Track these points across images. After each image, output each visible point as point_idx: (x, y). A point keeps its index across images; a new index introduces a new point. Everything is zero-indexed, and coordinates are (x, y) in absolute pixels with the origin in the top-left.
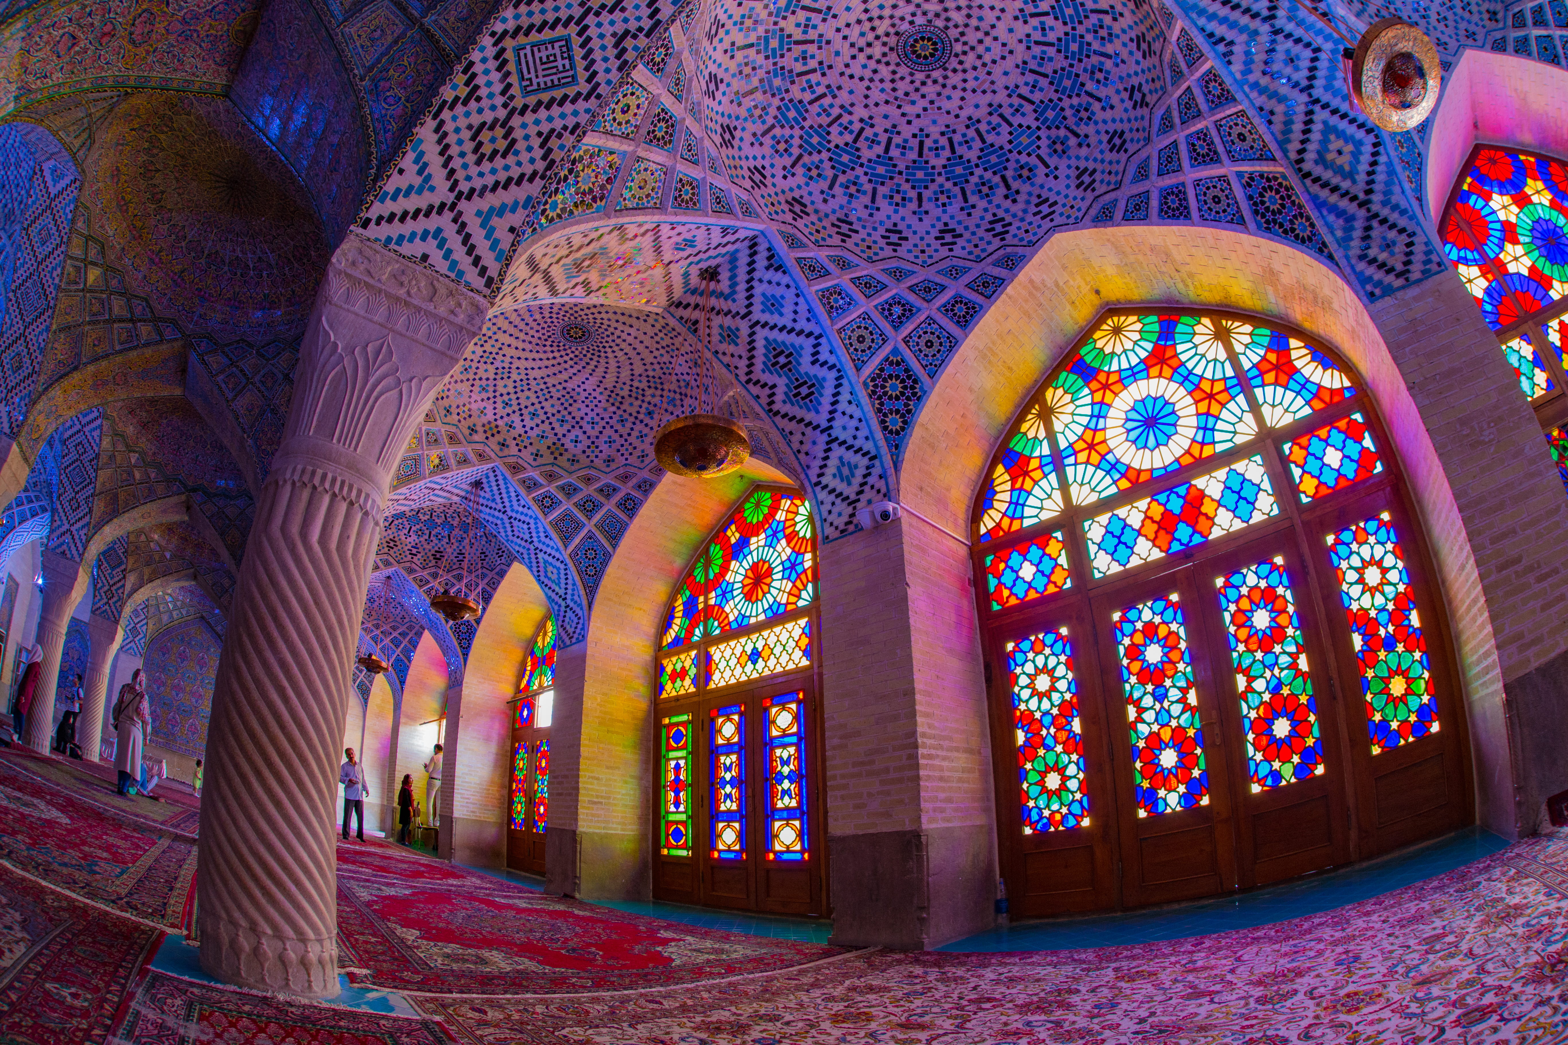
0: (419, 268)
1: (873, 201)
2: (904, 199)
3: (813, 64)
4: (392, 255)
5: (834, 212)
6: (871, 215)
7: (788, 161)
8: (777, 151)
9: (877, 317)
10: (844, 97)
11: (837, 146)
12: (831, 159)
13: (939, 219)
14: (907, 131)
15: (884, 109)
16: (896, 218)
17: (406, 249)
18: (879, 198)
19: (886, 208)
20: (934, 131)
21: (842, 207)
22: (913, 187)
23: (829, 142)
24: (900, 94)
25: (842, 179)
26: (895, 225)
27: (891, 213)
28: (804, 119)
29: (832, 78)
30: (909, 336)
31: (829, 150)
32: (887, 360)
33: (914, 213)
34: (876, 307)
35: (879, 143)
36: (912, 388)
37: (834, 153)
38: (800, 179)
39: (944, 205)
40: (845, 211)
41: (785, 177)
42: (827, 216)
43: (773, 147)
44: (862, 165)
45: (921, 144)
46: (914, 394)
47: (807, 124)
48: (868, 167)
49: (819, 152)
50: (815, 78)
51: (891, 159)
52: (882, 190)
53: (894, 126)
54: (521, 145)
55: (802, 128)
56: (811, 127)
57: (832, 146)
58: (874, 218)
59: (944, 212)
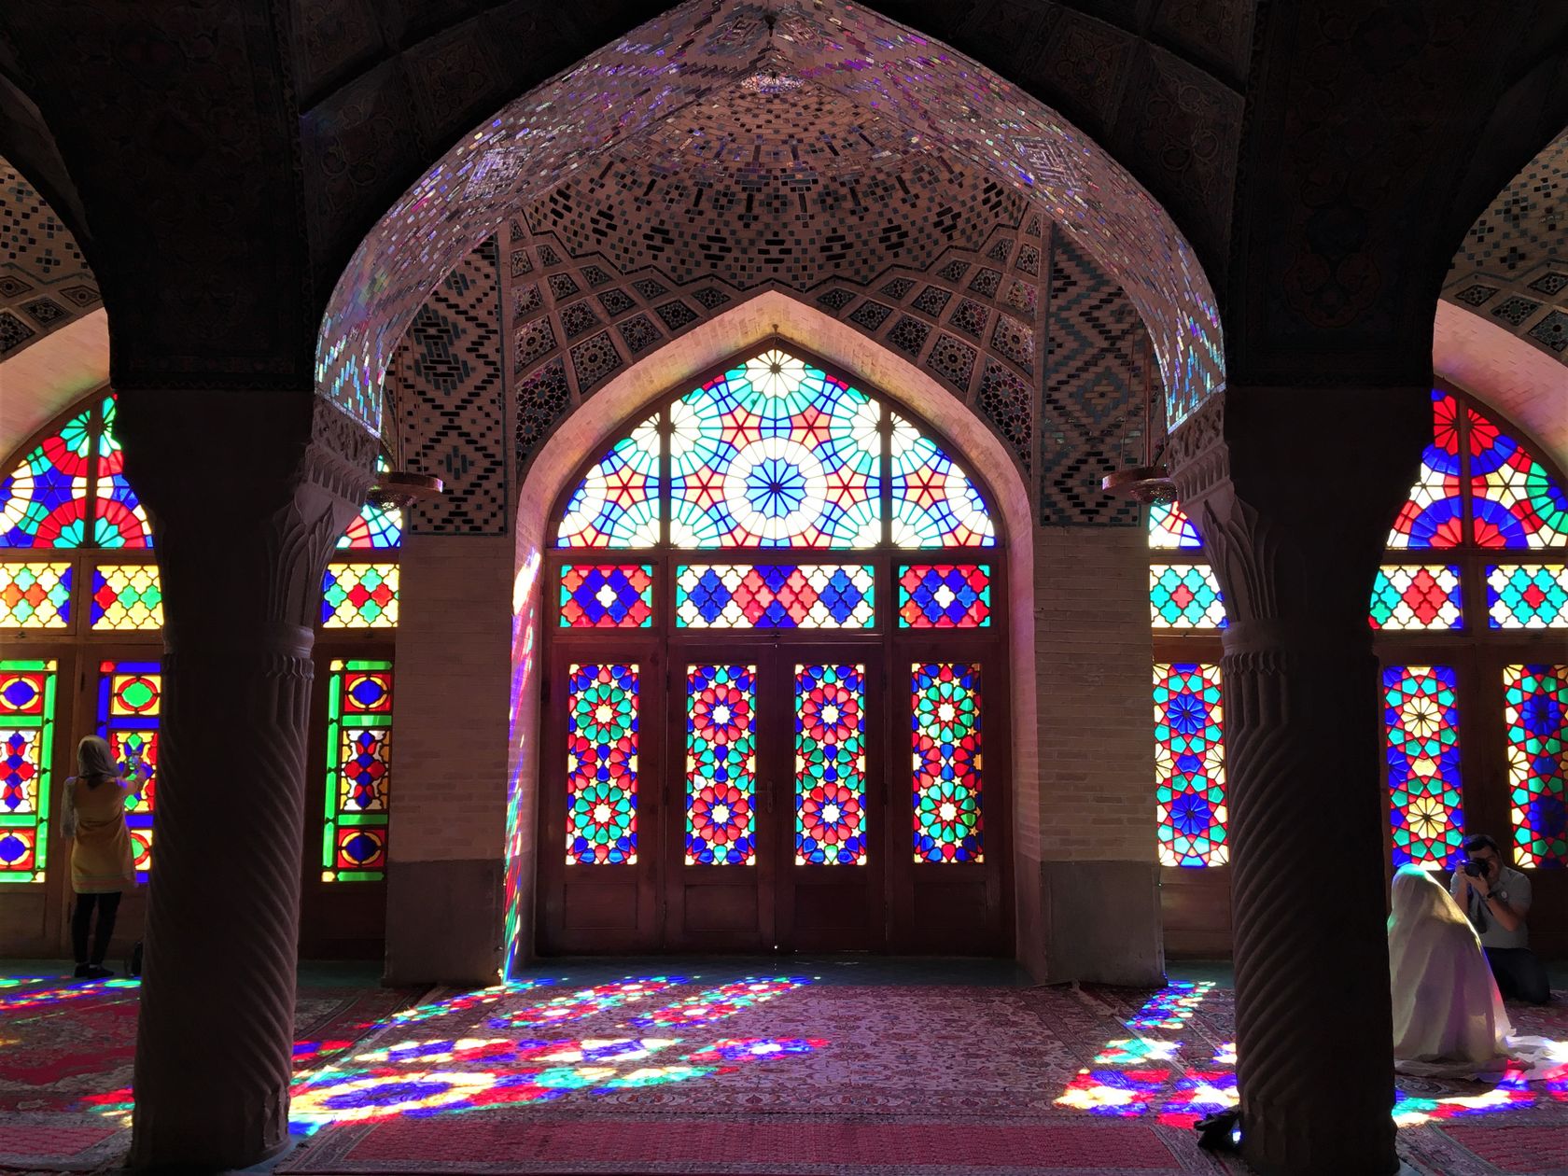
1: (603, 176)
2: (634, 182)
9: (556, 321)
13: (658, 214)
16: (614, 201)
18: (610, 174)
19: (611, 186)
22: (651, 173)
26: (610, 207)
27: (613, 194)
30: (578, 347)
32: (547, 367)
33: (636, 199)
34: (560, 311)
36: (559, 398)
39: (671, 201)
46: (558, 406)
58: (594, 195)
59: (668, 208)
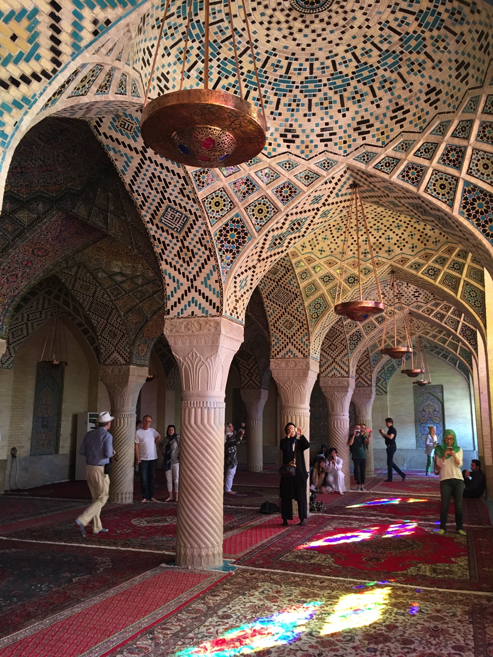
0: (192, 319)
1: (405, 81)
2: (420, 65)
3: (285, 63)
4: (182, 320)
5: (388, 108)
6: (411, 91)
7: (338, 106)
8: (326, 108)
9: (442, 168)
10: (321, 55)
11: (353, 73)
12: (359, 81)
13: (450, 60)
14: (375, 31)
15: (346, 37)
17: (186, 314)
18: (406, 76)
19: (414, 79)
20: (387, 15)
21: (390, 101)
22: (418, 53)
23: (347, 75)
24: (342, 23)
25: (376, 85)
26: (429, 86)
28: (320, 81)
29: (302, 56)
30: (469, 168)
31: (352, 78)
32: (464, 191)
33: (433, 68)
34: (438, 162)
35: (371, 50)
37: (357, 77)
38: (353, 108)
39: (445, 48)
40: (394, 101)
41: (344, 116)
42: (385, 115)
43: (322, 109)
44: (378, 68)
45: (390, 28)
47: (325, 81)
48: (382, 66)
49: (349, 84)
50: (295, 65)
51: (387, 51)
52: (404, 70)
53: (365, 36)
54: (195, 250)
55: (325, 85)
56: (329, 80)
57: (351, 75)
58: (414, 91)
59: (449, 52)
